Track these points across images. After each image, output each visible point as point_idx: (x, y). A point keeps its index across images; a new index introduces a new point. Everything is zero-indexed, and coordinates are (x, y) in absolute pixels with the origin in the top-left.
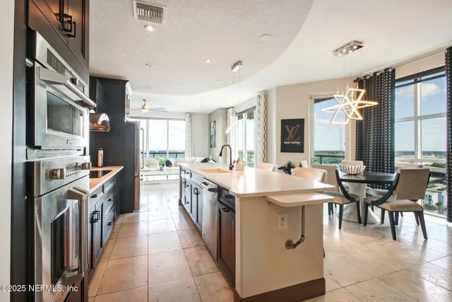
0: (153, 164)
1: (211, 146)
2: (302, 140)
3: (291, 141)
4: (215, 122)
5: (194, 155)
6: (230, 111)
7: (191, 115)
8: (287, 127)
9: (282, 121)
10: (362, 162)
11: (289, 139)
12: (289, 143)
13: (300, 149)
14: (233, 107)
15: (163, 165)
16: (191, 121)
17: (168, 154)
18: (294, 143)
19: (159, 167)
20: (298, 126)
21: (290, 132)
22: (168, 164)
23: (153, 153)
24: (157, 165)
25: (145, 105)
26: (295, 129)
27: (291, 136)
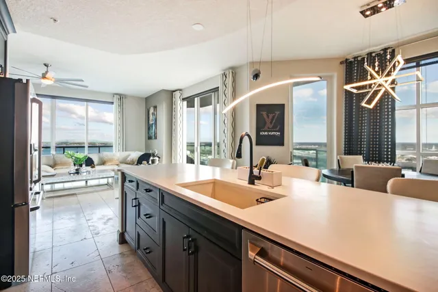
0: (64, 164)
1: (150, 138)
2: (282, 131)
3: (268, 131)
4: (155, 107)
5: (125, 149)
6: (177, 94)
7: (121, 97)
8: (264, 114)
9: (258, 106)
10: (361, 157)
11: (266, 128)
12: (266, 133)
13: (279, 141)
14: (180, 90)
15: (81, 165)
16: (121, 105)
17: (86, 148)
18: (272, 133)
19: (73, 169)
20: (277, 113)
21: (268, 121)
22: (89, 162)
23: (62, 147)
24: (70, 165)
25: (47, 72)
26: (273, 117)
27: (269, 125)
